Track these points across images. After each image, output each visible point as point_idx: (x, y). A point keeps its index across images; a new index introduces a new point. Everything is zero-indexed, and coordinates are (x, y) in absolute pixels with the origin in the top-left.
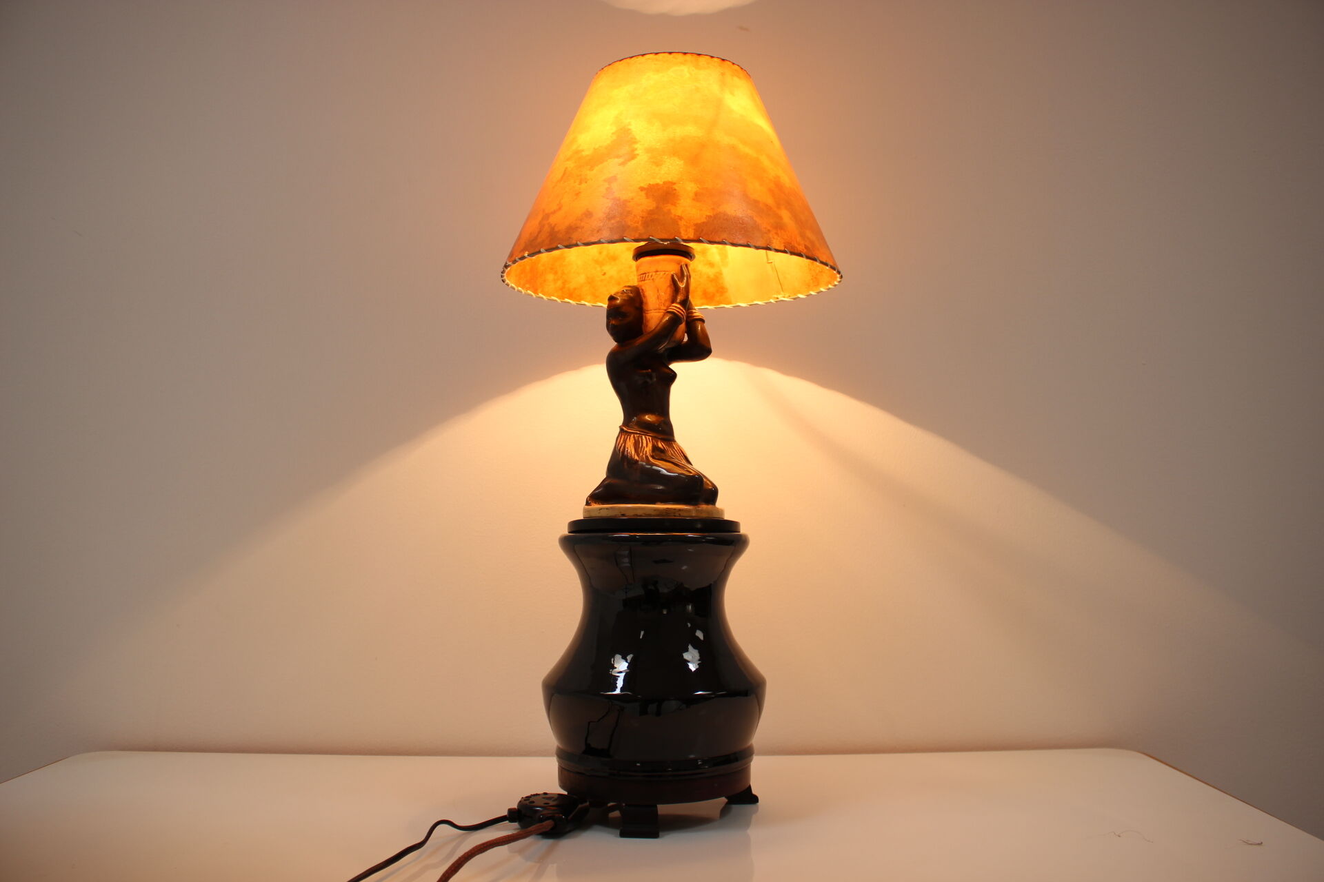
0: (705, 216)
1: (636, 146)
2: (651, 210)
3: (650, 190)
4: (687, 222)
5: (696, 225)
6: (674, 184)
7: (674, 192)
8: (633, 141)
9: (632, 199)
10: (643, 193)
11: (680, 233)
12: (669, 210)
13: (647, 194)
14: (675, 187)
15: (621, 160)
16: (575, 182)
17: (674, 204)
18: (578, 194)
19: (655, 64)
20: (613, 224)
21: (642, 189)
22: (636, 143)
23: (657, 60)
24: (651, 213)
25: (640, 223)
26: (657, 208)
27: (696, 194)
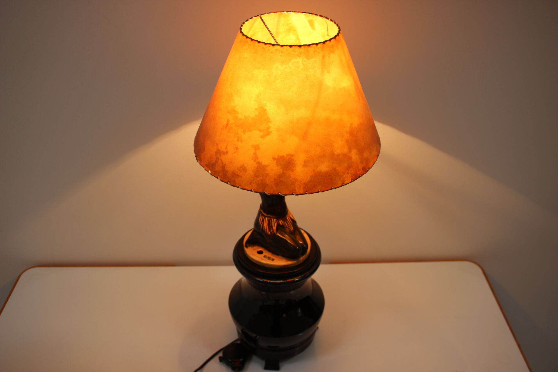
0: (309, 177)
1: (270, 125)
2: (279, 175)
3: (279, 160)
4: (299, 183)
5: (305, 184)
6: (293, 155)
7: (293, 161)
8: (268, 121)
9: (269, 165)
10: (275, 162)
11: (295, 190)
12: (290, 175)
13: (277, 162)
14: (293, 158)
15: (261, 134)
16: (235, 138)
17: (292, 171)
18: (237, 148)
19: (281, 56)
20: (258, 181)
21: (274, 159)
22: (270, 122)
23: (282, 52)
24: (280, 176)
25: (273, 183)
26: (283, 173)
27: (305, 162)
